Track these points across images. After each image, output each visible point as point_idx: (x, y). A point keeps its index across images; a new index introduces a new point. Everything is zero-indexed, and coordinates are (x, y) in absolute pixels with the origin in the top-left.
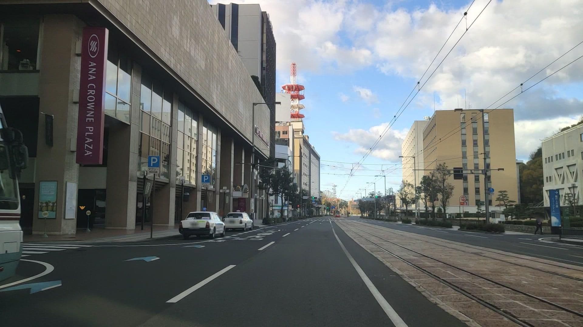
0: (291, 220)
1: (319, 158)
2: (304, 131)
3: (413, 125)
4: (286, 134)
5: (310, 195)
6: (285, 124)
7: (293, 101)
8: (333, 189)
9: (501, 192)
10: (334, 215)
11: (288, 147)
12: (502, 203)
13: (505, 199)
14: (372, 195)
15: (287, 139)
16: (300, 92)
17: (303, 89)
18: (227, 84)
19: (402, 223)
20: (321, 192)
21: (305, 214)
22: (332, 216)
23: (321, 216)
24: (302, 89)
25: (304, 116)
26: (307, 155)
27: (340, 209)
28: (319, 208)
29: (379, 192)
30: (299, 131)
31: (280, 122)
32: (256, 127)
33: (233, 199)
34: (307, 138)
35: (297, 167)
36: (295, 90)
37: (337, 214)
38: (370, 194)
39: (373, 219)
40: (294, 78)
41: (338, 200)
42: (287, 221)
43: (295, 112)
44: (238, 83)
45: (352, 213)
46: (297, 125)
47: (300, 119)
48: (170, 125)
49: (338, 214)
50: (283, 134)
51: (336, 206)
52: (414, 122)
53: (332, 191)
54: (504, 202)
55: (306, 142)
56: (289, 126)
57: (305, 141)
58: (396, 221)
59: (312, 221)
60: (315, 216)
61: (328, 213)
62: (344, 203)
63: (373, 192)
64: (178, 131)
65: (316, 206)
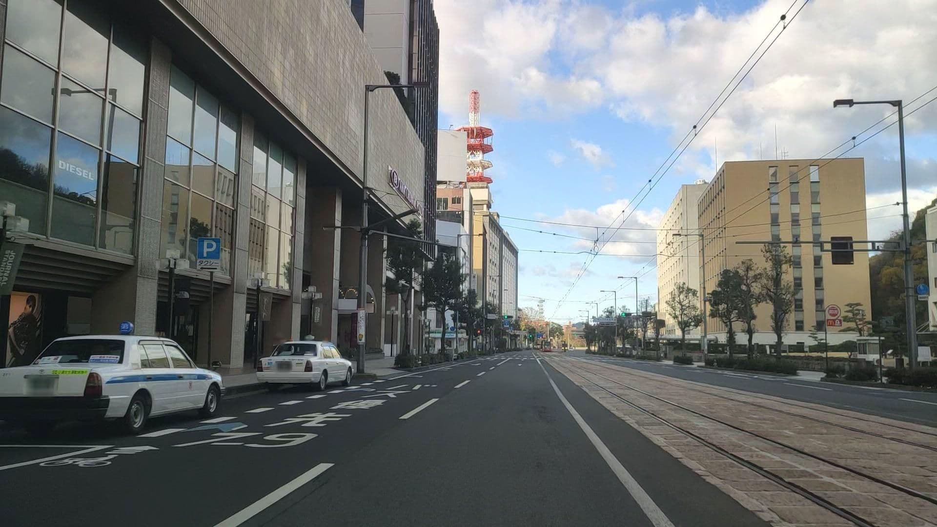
0: (462, 358)
1: (517, 253)
2: (491, 205)
3: (679, 193)
4: (459, 202)
5: (501, 314)
6: (457, 186)
7: (473, 155)
8: (538, 306)
9: (850, 305)
10: (542, 348)
11: (462, 226)
12: (852, 325)
13: (857, 319)
14: (609, 312)
15: (460, 213)
16: (485, 139)
17: (491, 135)
18: (316, 55)
19: (674, 364)
20: (520, 310)
21: (492, 347)
22: (538, 349)
23: (519, 350)
24: (488, 135)
25: (491, 180)
26: (496, 245)
27: (552, 338)
28: (516, 336)
29: (624, 307)
30: (483, 204)
31: (448, 183)
32: (391, 171)
33: (339, 315)
34: (496, 217)
35: (478, 265)
36: (476, 137)
37: (546, 346)
38: (606, 310)
39: (612, 355)
40: (475, 116)
41: (547, 324)
42: (454, 359)
43: (476, 174)
44: (347, 64)
45: (571, 346)
46: (480, 195)
47: (485, 184)
48: (141, 119)
49: (549, 347)
50: (453, 203)
51: (545, 333)
52: (681, 186)
53: (537, 309)
54: (857, 325)
55: (494, 224)
56: (464, 190)
57: (493, 222)
58: (659, 359)
59: (504, 360)
60: (510, 350)
61: (531, 345)
62: (557, 328)
63: (612, 307)
64: (167, 137)
65: (511, 331)
